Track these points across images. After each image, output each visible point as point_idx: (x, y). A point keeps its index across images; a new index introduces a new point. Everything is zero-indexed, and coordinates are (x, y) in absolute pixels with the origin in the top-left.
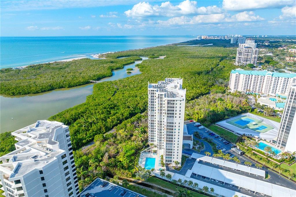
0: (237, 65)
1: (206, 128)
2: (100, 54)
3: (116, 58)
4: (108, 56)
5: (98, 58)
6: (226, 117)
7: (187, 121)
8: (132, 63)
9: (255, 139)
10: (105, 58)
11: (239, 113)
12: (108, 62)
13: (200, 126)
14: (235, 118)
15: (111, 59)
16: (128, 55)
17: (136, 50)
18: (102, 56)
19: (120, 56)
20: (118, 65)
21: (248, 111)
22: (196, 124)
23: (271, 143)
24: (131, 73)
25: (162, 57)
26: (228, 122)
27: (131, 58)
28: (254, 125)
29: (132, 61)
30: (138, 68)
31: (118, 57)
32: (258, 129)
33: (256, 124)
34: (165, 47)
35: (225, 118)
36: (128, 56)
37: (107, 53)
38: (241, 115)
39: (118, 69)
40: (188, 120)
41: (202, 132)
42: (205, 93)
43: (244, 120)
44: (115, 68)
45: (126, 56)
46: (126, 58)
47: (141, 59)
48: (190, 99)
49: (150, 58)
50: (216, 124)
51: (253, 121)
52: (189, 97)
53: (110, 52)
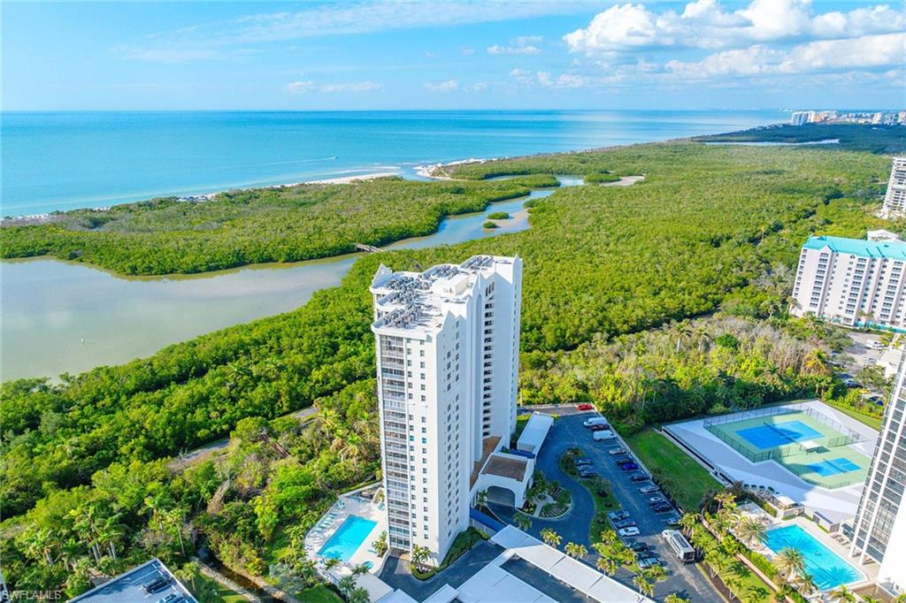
0: (886, 217)
1: (620, 438)
2: (439, 165)
3: (482, 179)
4: (459, 171)
5: (428, 175)
6: (719, 407)
7: (570, 405)
8: (518, 196)
9: (775, 508)
10: (449, 179)
11: (773, 398)
12: (447, 190)
13: (605, 428)
14: (752, 415)
15: (462, 182)
16: (523, 169)
17: (559, 155)
18: (446, 168)
19: (496, 172)
20: (470, 201)
21: (820, 392)
22: (590, 420)
23: (835, 537)
24: (494, 226)
25: (628, 181)
26: (710, 429)
27: (527, 179)
28: (810, 451)
29: (521, 190)
30: (529, 212)
31: (488, 177)
32: (815, 469)
33: (819, 450)
34: (661, 146)
35: (712, 411)
36: (523, 173)
37: (465, 161)
38: (782, 407)
39: (462, 212)
40: (572, 402)
41: (597, 451)
42: (695, 310)
43: (778, 427)
44: (455, 209)
45: (515, 173)
46: (511, 178)
47: (558, 185)
48: (626, 327)
49: (589, 181)
50: (663, 428)
51: (814, 434)
52: (625, 322)
53: (472, 160)
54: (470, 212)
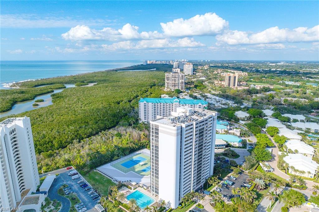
1: (81, 176)
2: (14, 83)
3: (34, 87)
4: (23, 85)
5: (9, 87)
6: (116, 157)
7: (63, 169)
8: (48, 92)
9: (131, 187)
10: (19, 88)
11: (132, 151)
12: (17, 92)
13: (77, 174)
14: (126, 158)
15: (24, 89)
16: (51, 82)
17: (66, 77)
18: (17, 84)
19: (39, 84)
20: (27, 96)
21: (146, 146)
22: (70, 173)
23: (148, 191)
24: (37, 105)
25: (91, 85)
26: (112, 166)
27: (52, 86)
28: (142, 165)
29: (50, 90)
30: (53, 98)
31: (36, 86)
33: (145, 164)
35: (113, 159)
36: (51, 84)
37: (26, 81)
38: (134, 153)
39: (24, 100)
40: (64, 167)
41: (73, 183)
43: (134, 160)
44: (20, 100)
45: (48, 84)
46: (46, 86)
47: (65, 87)
48: (86, 136)
49: (77, 85)
50: (97, 169)
51: (144, 159)
52: (85, 134)
53: (29, 80)
54: (27, 100)
